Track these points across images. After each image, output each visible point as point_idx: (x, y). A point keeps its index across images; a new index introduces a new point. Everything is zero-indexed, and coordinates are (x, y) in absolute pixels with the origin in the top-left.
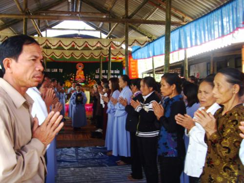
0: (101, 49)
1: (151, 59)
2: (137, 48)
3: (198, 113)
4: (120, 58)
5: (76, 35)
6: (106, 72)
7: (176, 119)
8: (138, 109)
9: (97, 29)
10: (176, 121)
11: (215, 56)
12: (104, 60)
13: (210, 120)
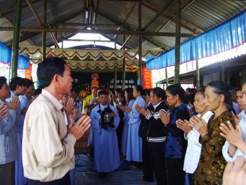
0: (116, 59)
1: (165, 69)
2: (150, 59)
3: (192, 120)
4: (134, 69)
5: (91, 46)
6: (120, 82)
7: (176, 123)
8: (148, 117)
9: (112, 40)
10: (176, 125)
11: (226, 66)
12: (119, 71)
13: (202, 124)
